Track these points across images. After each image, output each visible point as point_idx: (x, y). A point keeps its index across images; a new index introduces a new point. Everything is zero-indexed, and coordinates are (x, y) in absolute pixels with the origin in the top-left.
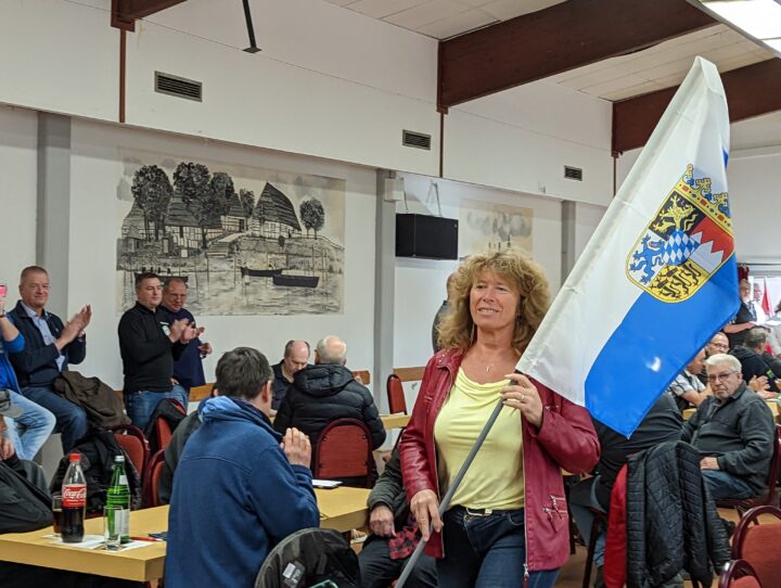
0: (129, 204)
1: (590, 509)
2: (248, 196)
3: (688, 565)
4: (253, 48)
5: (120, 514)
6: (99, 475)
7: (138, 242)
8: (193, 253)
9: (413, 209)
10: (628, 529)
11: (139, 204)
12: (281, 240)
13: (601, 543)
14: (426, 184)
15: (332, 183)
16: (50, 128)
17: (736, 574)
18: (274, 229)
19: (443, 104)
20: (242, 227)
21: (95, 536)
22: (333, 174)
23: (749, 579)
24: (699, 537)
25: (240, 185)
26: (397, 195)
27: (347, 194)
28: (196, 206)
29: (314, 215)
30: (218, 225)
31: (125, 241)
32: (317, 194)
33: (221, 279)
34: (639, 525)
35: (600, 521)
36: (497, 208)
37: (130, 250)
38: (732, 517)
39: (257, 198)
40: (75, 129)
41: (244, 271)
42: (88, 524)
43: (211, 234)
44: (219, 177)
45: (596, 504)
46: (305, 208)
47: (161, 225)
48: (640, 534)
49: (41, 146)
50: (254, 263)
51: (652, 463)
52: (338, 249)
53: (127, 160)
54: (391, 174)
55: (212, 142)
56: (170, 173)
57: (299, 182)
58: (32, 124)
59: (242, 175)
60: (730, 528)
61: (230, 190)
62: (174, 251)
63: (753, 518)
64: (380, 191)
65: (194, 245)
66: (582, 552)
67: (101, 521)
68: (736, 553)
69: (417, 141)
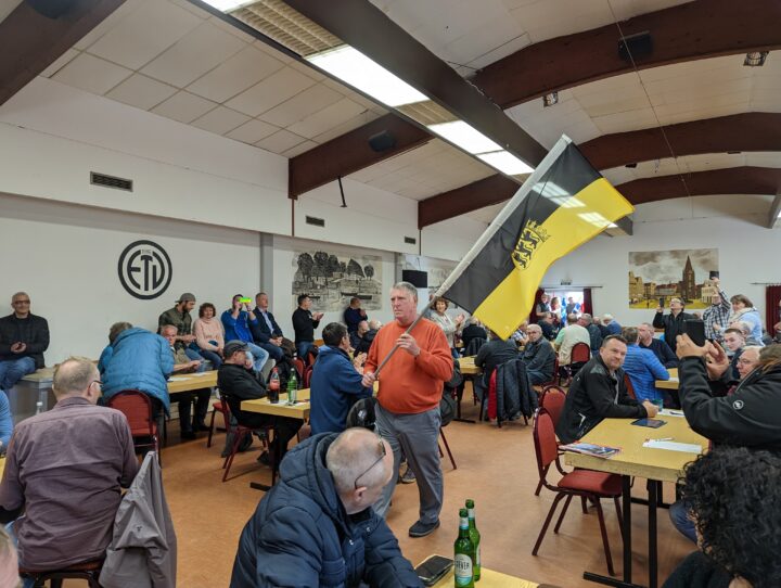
0: (296, 268)
1: (481, 387)
2: (343, 264)
3: (522, 409)
4: (344, 206)
5: (293, 392)
6: (285, 376)
7: (301, 283)
8: (322, 287)
9: (409, 268)
10: (497, 395)
11: (300, 269)
12: (357, 282)
13: (486, 401)
14: (414, 258)
15: (377, 258)
16: (265, 239)
17: (540, 413)
18: (354, 277)
19: (421, 226)
20: (342, 276)
21: (283, 400)
22: (377, 255)
23: (546, 415)
24: (526, 397)
25: (340, 260)
26: (403, 262)
27: (384, 263)
28: (323, 268)
29: (370, 271)
30: (332, 276)
31: (295, 283)
32: (371, 263)
33: (333, 297)
34: (501, 393)
35: (486, 392)
36: (442, 267)
37: (297, 286)
38: (539, 389)
39: (347, 264)
40: (275, 239)
41: (342, 294)
42: (281, 396)
43: (329, 279)
44: (332, 257)
45: (484, 385)
46: (366, 268)
47: (309, 276)
48: (501, 396)
49: (261, 246)
50: (346, 291)
51: (507, 368)
52: (380, 284)
53: (296, 251)
54: (400, 254)
55: (329, 243)
56: (312, 256)
57: (364, 258)
58: (258, 237)
59: (342, 256)
60: (538, 394)
61: (336, 262)
62: (315, 286)
63: (548, 389)
64: (396, 261)
65: (322, 284)
66: (479, 404)
67: (285, 394)
68: (541, 405)
69: (410, 240)
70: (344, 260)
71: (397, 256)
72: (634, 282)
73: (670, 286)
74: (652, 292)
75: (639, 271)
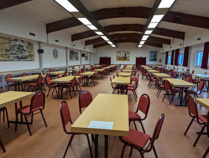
7: (70, 56)
9: (83, 53)
12: (76, 56)
19: (85, 45)
27: (79, 52)
28: (72, 53)
29: (77, 54)
40: (68, 48)
49: (66, 49)
56: (71, 51)
57: (77, 51)
65: (72, 56)
69: (84, 48)
70: (74, 52)
71: (81, 51)
72: (117, 56)
73: (123, 57)
74: (120, 58)
75: (118, 55)
